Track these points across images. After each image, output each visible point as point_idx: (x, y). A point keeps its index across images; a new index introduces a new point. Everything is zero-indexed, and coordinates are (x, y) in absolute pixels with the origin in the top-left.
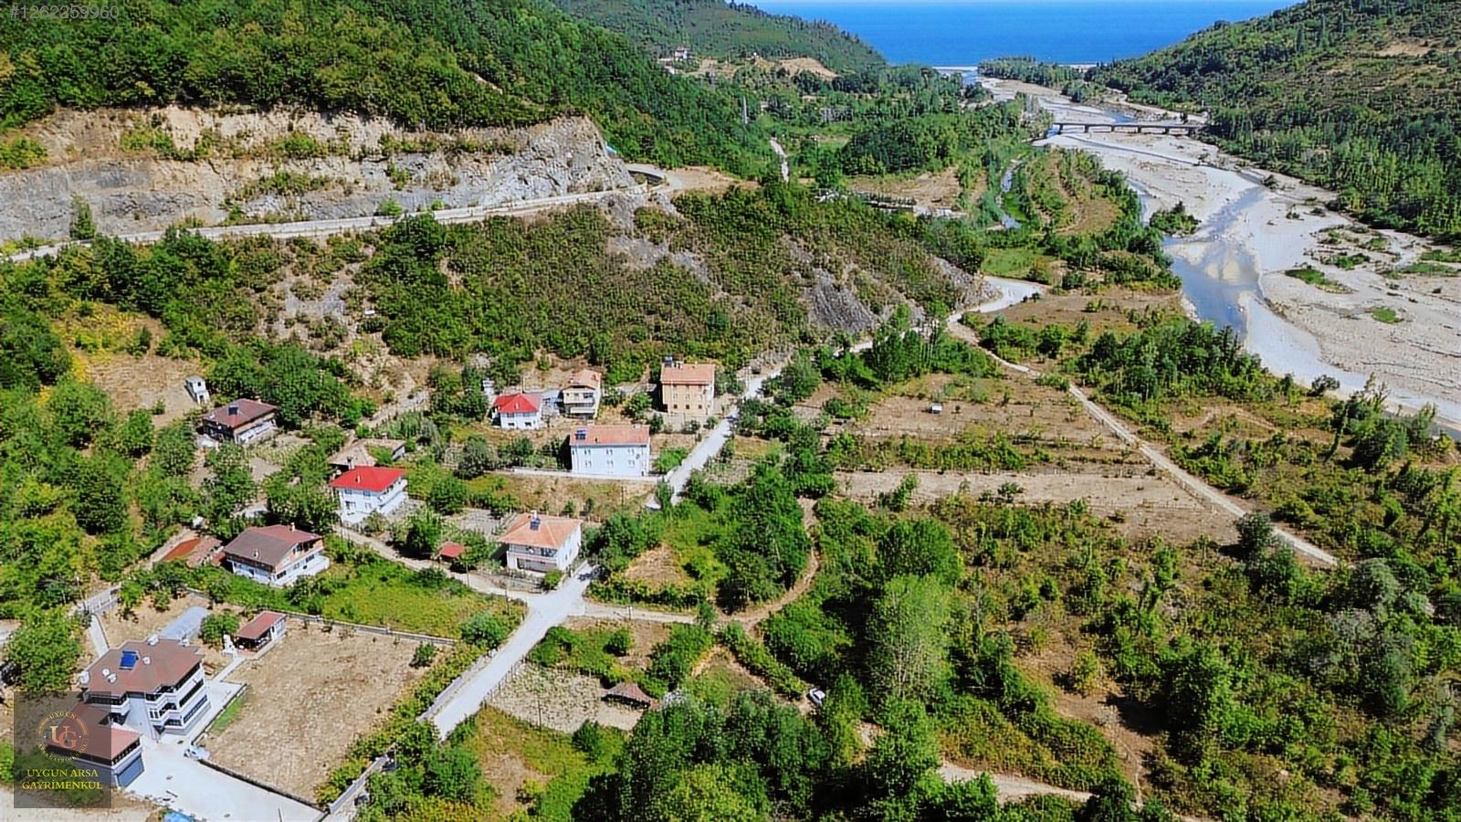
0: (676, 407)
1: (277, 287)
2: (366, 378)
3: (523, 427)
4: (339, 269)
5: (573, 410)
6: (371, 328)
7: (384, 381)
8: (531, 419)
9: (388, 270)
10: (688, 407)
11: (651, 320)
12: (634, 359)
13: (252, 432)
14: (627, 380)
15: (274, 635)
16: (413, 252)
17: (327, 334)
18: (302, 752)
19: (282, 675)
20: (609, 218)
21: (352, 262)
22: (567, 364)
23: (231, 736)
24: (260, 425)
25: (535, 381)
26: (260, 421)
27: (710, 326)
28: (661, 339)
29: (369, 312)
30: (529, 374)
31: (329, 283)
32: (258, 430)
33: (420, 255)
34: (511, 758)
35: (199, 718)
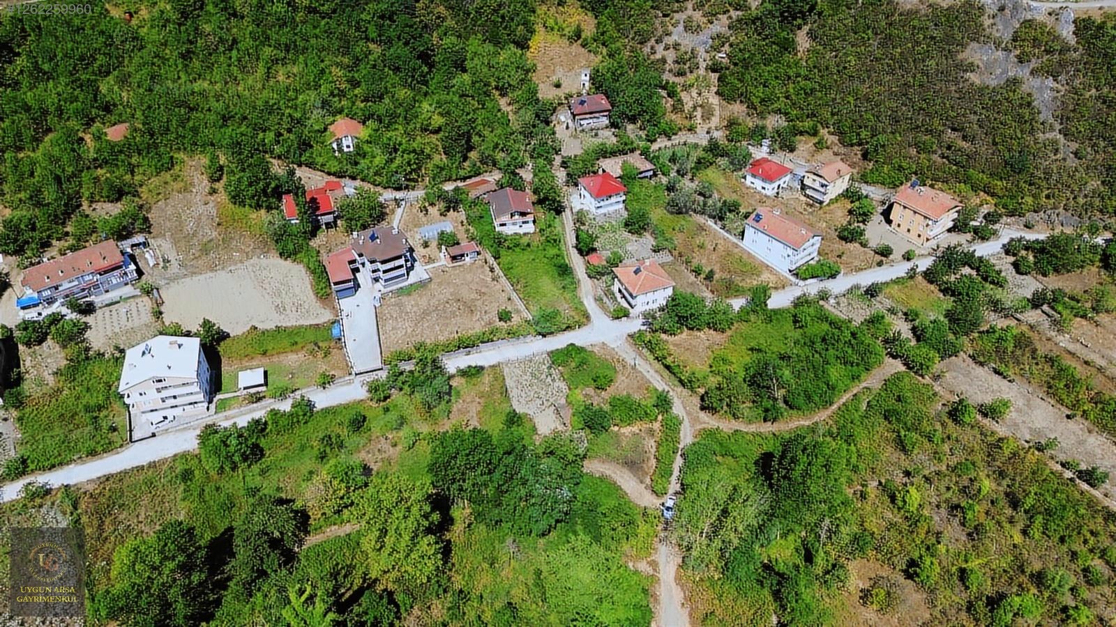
0: (899, 225)
1: (676, 16)
2: (688, 106)
3: (759, 189)
4: (725, 13)
5: (808, 192)
6: (714, 68)
7: (699, 113)
8: (766, 185)
9: (755, 24)
10: (909, 231)
11: (950, 135)
12: (900, 168)
13: (591, 121)
14: (883, 184)
15: (467, 259)
16: (778, 14)
17: (686, 63)
18: (409, 330)
19: (449, 283)
20: (987, 22)
21: (736, 9)
22: (843, 150)
23: (398, 301)
24: (598, 118)
25: (805, 155)
26: (597, 115)
27: (1006, 163)
28: (947, 158)
29: (721, 56)
30: (805, 145)
31: (712, 23)
32: (595, 120)
33: (784, 19)
34: (479, 403)
35: (397, 283)
